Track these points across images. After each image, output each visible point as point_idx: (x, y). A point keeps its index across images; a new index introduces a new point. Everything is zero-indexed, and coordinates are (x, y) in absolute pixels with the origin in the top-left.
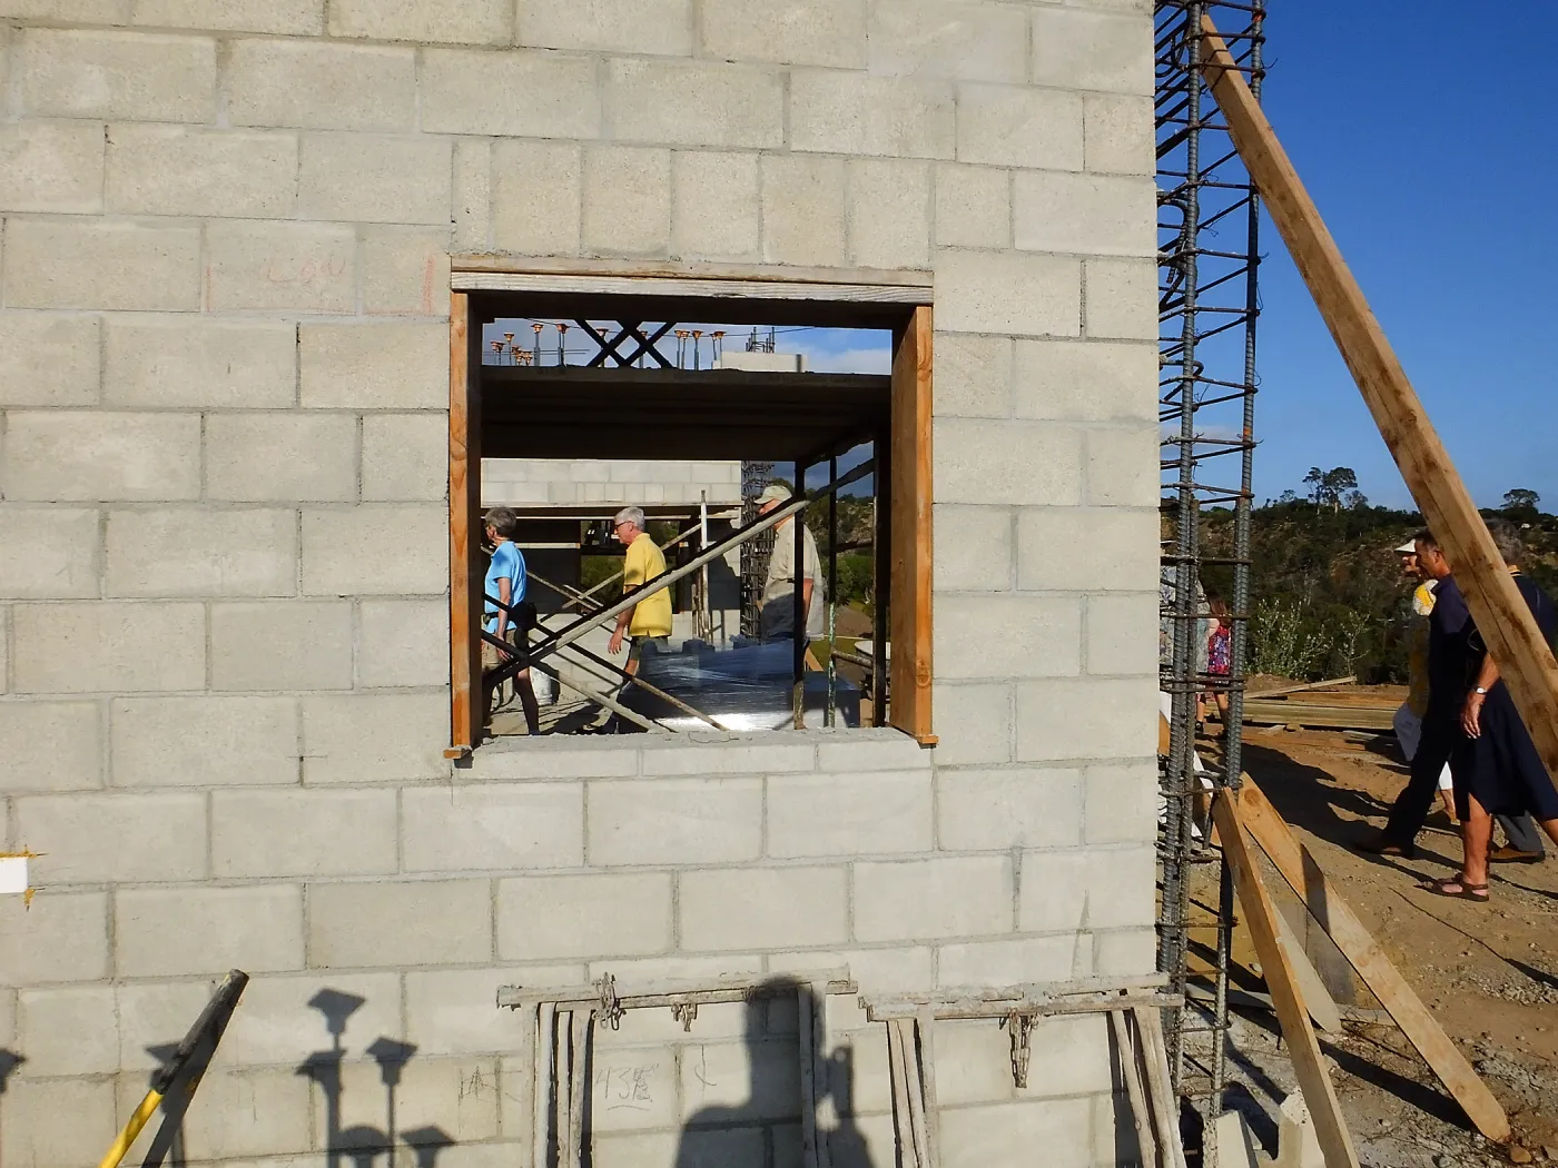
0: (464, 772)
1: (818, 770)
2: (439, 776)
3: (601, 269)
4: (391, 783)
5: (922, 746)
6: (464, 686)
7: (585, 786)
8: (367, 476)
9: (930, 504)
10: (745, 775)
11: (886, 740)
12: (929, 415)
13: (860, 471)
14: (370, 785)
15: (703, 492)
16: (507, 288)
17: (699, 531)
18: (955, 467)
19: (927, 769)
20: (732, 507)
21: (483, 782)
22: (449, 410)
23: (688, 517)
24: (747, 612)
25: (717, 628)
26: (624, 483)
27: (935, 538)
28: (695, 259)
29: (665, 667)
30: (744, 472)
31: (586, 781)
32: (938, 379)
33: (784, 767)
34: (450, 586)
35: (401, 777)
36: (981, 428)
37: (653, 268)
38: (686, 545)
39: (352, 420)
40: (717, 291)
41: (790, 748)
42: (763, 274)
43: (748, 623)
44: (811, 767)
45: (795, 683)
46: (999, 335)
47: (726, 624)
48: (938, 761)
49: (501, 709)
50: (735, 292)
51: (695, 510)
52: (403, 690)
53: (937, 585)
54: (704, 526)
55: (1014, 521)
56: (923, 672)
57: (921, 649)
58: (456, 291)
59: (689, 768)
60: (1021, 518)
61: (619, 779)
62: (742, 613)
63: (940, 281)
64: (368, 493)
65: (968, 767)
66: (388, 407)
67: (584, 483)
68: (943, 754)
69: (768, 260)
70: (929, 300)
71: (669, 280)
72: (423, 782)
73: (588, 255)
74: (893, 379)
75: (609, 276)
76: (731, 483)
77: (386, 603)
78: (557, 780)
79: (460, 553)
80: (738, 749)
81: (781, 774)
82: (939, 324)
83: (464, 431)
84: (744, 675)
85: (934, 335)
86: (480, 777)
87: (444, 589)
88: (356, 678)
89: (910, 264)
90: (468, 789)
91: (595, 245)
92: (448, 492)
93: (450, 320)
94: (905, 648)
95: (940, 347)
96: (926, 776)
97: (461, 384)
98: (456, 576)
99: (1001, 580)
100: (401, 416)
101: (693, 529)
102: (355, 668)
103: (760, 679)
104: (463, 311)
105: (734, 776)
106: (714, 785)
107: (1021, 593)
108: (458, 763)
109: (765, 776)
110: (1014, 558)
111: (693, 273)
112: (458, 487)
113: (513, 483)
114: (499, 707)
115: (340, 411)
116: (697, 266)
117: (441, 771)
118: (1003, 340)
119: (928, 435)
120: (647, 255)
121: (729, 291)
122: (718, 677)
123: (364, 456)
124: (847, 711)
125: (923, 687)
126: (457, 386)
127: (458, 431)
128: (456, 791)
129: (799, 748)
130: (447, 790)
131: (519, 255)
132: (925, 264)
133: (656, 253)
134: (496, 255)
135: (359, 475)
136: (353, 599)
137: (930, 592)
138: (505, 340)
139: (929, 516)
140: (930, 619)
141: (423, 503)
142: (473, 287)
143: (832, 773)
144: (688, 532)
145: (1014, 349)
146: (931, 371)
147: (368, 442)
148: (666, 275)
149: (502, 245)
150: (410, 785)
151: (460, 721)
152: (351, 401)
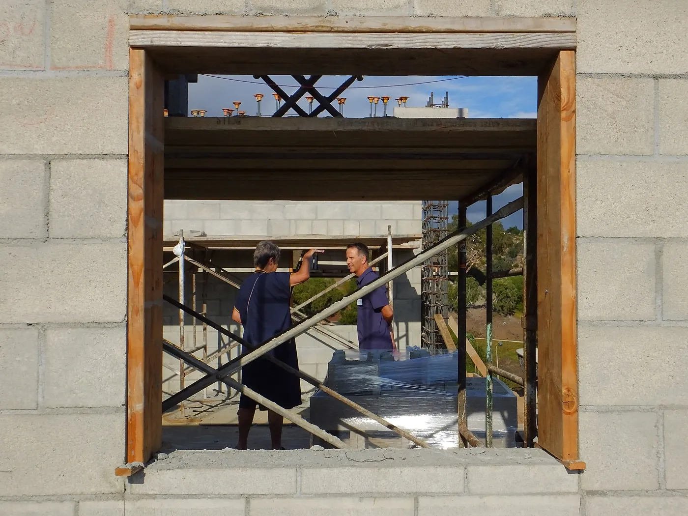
0: (137, 488)
1: (467, 492)
2: (113, 490)
3: (264, 25)
4: (69, 497)
5: (570, 471)
6: (138, 407)
7: (248, 502)
8: (54, 215)
9: (574, 238)
10: (399, 495)
11: (533, 464)
12: (573, 154)
13: (512, 207)
14: (49, 498)
15: (389, 227)
16: (179, 44)
17: (386, 259)
18: (598, 202)
19: (575, 494)
20: (413, 239)
21: (153, 497)
22: (128, 155)
23: (379, 247)
24: (426, 323)
25: (402, 337)
26: (327, 220)
27: (579, 270)
28: (350, 14)
29: (350, 375)
30: (425, 211)
31: (248, 498)
32: (581, 119)
33: (435, 488)
34: (127, 315)
35: (79, 491)
36: (625, 164)
37: (311, 23)
38: (377, 269)
39: (41, 165)
40: (370, 43)
41: (440, 470)
42: (413, 25)
43: (427, 333)
44: (460, 488)
45: (459, 390)
46: (641, 75)
47: (410, 333)
48: (587, 486)
49: (228, 401)
50: (386, 43)
51: (383, 242)
52: (82, 410)
53: (581, 314)
54: (389, 254)
55: (659, 253)
56: (569, 399)
57: (567, 376)
58: (134, 47)
59: (345, 488)
60: (665, 249)
61: (279, 496)
62: (423, 325)
63: (582, 26)
64: (55, 231)
65: (616, 493)
66: (74, 153)
67: (296, 220)
68: (590, 480)
69: (418, 12)
70: (571, 45)
71: (326, 34)
72: (98, 497)
73: (253, 12)
74: (539, 122)
75: (272, 31)
76: (413, 220)
77: (70, 330)
78: (221, 496)
79: (137, 284)
80: (391, 470)
81: (432, 495)
82: (582, 67)
83: (142, 174)
84: (418, 382)
85: (577, 77)
86: (151, 493)
87: (121, 317)
88: (40, 399)
89: (553, 9)
90: (139, 503)
91: (259, 4)
92: (127, 229)
93: (129, 74)
94: (551, 373)
95: (583, 87)
96: (574, 502)
97: (139, 132)
98: (133, 307)
99: (646, 310)
100: (85, 161)
101: (381, 257)
102: (40, 390)
103: (431, 385)
104: (141, 65)
105: (386, 495)
106: (367, 505)
107: (666, 324)
108: (131, 480)
109: (416, 497)
110: (659, 287)
111: (348, 26)
112: (136, 224)
113: (240, 220)
114: (227, 399)
115: (31, 157)
116: (352, 19)
117: (115, 486)
118: (646, 80)
119: (572, 170)
120: (306, 11)
121: (382, 43)
122: (395, 384)
123: (51, 197)
124: (506, 414)
125: (569, 413)
126: (135, 134)
127: (136, 174)
128: (129, 505)
129: (450, 470)
130: (120, 504)
131: (189, 14)
132: (567, 10)
133: (315, 9)
134: (168, 14)
135: (47, 214)
136: (40, 327)
137: (574, 322)
138: (234, 107)
139: (574, 249)
140: (575, 348)
141: (105, 239)
142: (149, 43)
143: (482, 496)
144: (377, 260)
145: (656, 89)
146: (574, 112)
147: (55, 184)
148: (324, 29)
149: (175, 5)
150: (86, 499)
151: (134, 440)
152: (40, 148)
